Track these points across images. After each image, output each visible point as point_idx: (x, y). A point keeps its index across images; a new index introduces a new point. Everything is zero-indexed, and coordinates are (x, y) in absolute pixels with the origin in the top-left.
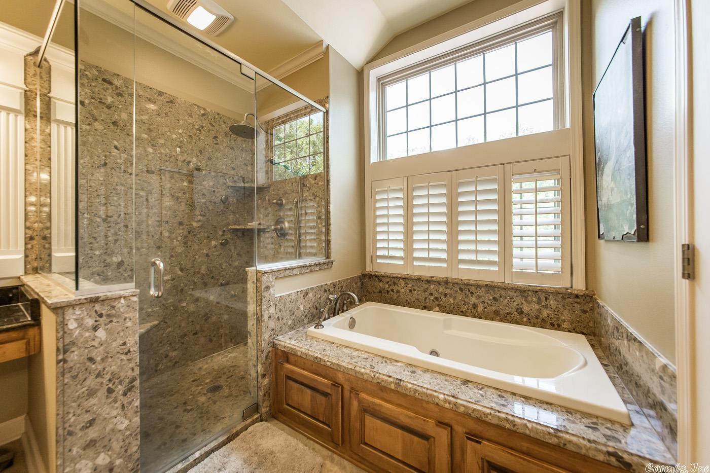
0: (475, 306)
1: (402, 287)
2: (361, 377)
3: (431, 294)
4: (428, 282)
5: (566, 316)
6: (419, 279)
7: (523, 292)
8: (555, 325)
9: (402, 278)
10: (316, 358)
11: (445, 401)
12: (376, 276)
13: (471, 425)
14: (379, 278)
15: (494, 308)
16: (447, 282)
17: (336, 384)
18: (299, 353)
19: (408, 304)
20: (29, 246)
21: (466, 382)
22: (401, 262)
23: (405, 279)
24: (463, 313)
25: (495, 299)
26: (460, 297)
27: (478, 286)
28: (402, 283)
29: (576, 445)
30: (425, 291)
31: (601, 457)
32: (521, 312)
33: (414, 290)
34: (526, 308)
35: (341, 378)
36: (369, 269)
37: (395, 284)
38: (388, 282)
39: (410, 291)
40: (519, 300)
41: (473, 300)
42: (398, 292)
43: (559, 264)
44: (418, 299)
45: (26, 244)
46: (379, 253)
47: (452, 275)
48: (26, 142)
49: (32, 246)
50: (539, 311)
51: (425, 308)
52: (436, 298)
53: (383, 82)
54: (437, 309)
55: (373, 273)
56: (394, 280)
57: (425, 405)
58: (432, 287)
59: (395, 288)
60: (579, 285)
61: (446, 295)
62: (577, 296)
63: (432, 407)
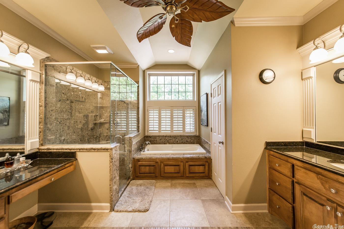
0: (177, 141)
1: (158, 139)
2: (163, 158)
3: (166, 140)
4: (166, 136)
5: (195, 141)
6: (163, 136)
7: (188, 137)
8: (193, 143)
9: (158, 136)
10: (150, 158)
11: (182, 157)
12: (149, 136)
13: (187, 160)
14: (150, 137)
15: (181, 141)
16: (171, 136)
17: (157, 162)
18: (144, 158)
19: (160, 143)
20: (40, 135)
21: (184, 154)
22: (158, 132)
23: (159, 136)
24: (174, 144)
25: (182, 139)
26: (174, 140)
27: (178, 136)
28: (158, 138)
29: (201, 157)
30: (165, 139)
31: (203, 158)
32: (187, 141)
33: (162, 139)
34: (188, 140)
35: (158, 160)
36: (146, 134)
37: (155, 138)
38: (153, 138)
39: (160, 140)
40: (187, 139)
41: (177, 140)
42: (156, 140)
43: (194, 130)
44: (162, 142)
45: (39, 134)
46: (150, 129)
47: (172, 134)
48: (40, 94)
49: (41, 135)
50: (191, 141)
51: (165, 144)
52: (168, 141)
53: (150, 75)
54: (168, 143)
55: (148, 136)
56: (155, 137)
57: (178, 159)
58: (167, 138)
59: (156, 139)
60: (198, 134)
61: (170, 140)
62: (197, 136)
63: (179, 159)
